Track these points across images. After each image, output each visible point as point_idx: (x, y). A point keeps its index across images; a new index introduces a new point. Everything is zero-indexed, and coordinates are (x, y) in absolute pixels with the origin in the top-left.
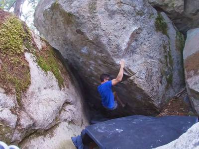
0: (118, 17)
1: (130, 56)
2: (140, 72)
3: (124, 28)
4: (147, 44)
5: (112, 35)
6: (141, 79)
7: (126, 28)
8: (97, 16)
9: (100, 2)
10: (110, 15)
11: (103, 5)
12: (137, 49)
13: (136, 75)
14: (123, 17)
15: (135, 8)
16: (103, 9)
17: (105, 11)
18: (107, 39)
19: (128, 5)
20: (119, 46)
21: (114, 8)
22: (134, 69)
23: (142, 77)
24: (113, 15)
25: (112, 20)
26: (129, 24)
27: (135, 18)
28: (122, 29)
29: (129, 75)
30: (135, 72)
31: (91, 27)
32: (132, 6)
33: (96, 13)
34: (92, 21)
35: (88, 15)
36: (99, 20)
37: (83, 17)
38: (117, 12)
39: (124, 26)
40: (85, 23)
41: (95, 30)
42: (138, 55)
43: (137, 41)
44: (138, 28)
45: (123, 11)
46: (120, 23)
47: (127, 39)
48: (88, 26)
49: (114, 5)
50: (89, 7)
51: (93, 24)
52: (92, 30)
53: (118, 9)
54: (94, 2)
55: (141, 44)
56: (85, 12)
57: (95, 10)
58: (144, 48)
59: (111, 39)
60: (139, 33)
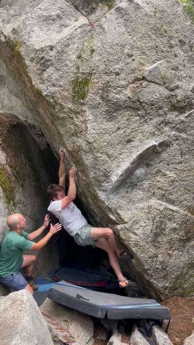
0: (123, 117)
1: (127, 192)
3: (129, 141)
4: (172, 174)
5: (101, 153)
6: (135, 234)
7: (132, 141)
8: (85, 112)
9: (96, 81)
10: (110, 112)
11: (100, 89)
12: (144, 182)
13: (127, 226)
14: (136, 116)
15: (172, 93)
16: (98, 98)
17: (101, 102)
18: (92, 158)
19: (157, 85)
20: (109, 174)
21: (121, 97)
22: (125, 215)
23: (136, 231)
24: (115, 112)
25: (110, 123)
26: (143, 132)
27: (162, 119)
28: (125, 143)
29: (117, 221)
30: (126, 220)
31: (72, 130)
32: (166, 88)
33: (83, 104)
34: (75, 119)
35: (70, 106)
36: (86, 121)
37: (61, 108)
38: (126, 105)
39: (130, 137)
40: (63, 118)
41: (78, 137)
42: (142, 193)
43: (149, 168)
44: (158, 142)
45: (139, 103)
46: (125, 129)
47: (126, 165)
48: (68, 126)
49: (125, 87)
50: (74, 88)
51: (76, 125)
52: (73, 135)
53: (129, 98)
54: (86, 78)
55: (156, 173)
56: (67, 98)
57: (83, 98)
58: (159, 182)
59: (98, 159)
60: (159, 153)
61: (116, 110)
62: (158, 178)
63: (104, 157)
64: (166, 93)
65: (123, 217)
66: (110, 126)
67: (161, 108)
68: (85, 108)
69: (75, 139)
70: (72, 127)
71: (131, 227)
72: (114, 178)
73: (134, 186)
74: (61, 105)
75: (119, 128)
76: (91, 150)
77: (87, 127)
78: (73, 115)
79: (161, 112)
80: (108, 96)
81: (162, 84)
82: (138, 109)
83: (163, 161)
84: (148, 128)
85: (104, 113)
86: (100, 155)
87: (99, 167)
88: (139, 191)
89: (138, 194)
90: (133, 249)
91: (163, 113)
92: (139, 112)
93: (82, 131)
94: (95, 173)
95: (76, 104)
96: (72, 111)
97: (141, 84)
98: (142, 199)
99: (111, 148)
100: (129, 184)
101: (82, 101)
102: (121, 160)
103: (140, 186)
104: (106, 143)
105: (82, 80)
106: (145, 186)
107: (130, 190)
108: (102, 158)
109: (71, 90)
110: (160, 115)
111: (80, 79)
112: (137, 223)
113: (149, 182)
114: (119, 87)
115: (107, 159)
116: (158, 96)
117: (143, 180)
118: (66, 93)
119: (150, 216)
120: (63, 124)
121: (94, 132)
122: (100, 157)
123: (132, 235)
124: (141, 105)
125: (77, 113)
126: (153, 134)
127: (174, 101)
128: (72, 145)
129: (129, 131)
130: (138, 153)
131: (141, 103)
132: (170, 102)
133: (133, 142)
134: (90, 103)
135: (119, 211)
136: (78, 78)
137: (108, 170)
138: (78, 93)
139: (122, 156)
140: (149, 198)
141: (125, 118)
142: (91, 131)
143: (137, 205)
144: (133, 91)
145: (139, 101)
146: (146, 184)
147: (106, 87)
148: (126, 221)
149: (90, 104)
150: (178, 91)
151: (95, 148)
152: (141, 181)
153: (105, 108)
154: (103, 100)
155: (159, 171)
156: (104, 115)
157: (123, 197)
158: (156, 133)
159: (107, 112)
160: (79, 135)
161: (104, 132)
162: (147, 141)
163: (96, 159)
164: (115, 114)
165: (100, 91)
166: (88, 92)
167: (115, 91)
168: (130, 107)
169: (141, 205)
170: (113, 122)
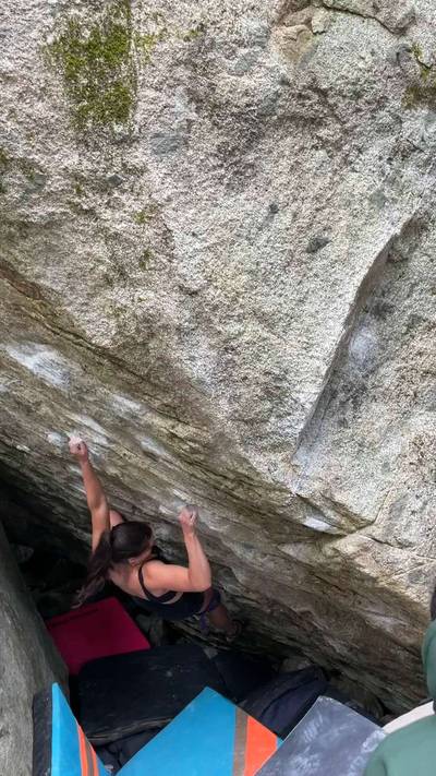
0: (279, 155)
1: (343, 423)
2: (396, 509)
3: (317, 245)
5: (240, 319)
6: (402, 545)
7: (326, 242)
8: (142, 171)
9: (154, 29)
10: (232, 153)
11: (178, 63)
12: (382, 371)
13: (377, 532)
14: (317, 148)
15: (404, 41)
16: (179, 104)
17: (193, 116)
18: (212, 347)
19: (356, 20)
20: (285, 384)
21: (259, 83)
22: (361, 499)
23: (405, 536)
24: (249, 147)
25: (244, 196)
26: (349, 204)
27: (393, 139)
28: (305, 256)
29: (335, 531)
30: (367, 515)
31: (99, 261)
32: (383, 25)
33: (127, 141)
34: (107, 214)
35: (72, 160)
36: (155, 208)
37: (31, 178)
38: (280, 112)
39: (316, 229)
40: (51, 224)
41: (135, 284)
42: (385, 408)
43: (384, 319)
44: (401, 225)
45: (316, 97)
46: (294, 207)
47: (331, 333)
48: (80, 250)
49: (261, 41)
50: (70, 77)
51: (116, 236)
52: (109, 282)
53: (284, 82)
54: (107, 22)
55: (410, 327)
56: (48, 127)
57: (121, 115)
58: (420, 354)
59: (233, 344)
60: (405, 260)
61: (254, 139)
62: (418, 344)
63: (253, 329)
64: (387, 43)
65: (356, 510)
66: (243, 206)
67: (381, 103)
68: (139, 156)
69: (120, 295)
70: (100, 250)
71: (389, 530)
72: (307, 393)
73: (358, 395)
74: (26, 166)
75: (273, 209)
76: (201, 320)
77: (167, 235)
78: (91, 200)
79: (384, 117)
80: (212, 87)
81: (369, 11)
82: (316, 122)
83: (416, 284)
84: (359, 183)
85: (213, 162)
86: (238, 327)
87: (243, 372)
88: (374, 405)
89: (376, 415)
90: (408, 593)
91: (389, 119)
92: (323, 132)
93: (147, 255)
94: (234, 399)
95: (97, 148)
96: (83, 180)
97: (308, 22)
98: (389, 429)
99: (266, 289)
100: (341, 396)
101: (118, 128)
102: (308, 321)
103: (375, 387)
104: (245, 278)
105: (95, 33)
106: (387, 382)
107: (349, 414)
108: (246, 338)
109: (58, 87)
110: (384, 130)
111: (87, 33)
112: (401, 509)
113: (395, 365)
114: (241, 44)
115: (265, 335)
116: (369, 58)
117: (378, 366)
118: (40, 105)
119: (426, 471)
120: (50, 249)
121: (198, 246)
122: (240, 334)
123: (396, 553)
124: (324, 103)
125: (107, 186)
126: (379, 200)
127: (413, 69)
128: (113, 323)
129: (307, 209)
130: (358, 280)
131: (324, 93)
132: (403, 75)
133: (328, 247)
134: (157, 128)
135: (338, 497)
136: (74, 28)
137: (277, 372)
138: (92, 97)
139: (307, 307)
140: (406, 414)
141: (284, 163)
142: (183, 244)
143: (383, 452)
144: (290, 54)
145: (317, 90)
146: (389, 374)
147: (200, 51)
148: (371, 517)
149: (157, 135)
150: (418, 34)
151: (215, 308)
152: (372, 372)
153: (214, 141)
154: (198, 110)
155: (415, 320)
156: (214, 168)
157: (337, 444)
158: (386, 194)
159: (225, 153)
160: (140, 274)
161: (228, 235)
162: (369, 228)
163: (227, 346)
164: (250, 158)
165: (182, 73)
166: (134, 82)
167: (232, 64)
168: (293, 118)
169: (393, 448)
170: (251, 191)
